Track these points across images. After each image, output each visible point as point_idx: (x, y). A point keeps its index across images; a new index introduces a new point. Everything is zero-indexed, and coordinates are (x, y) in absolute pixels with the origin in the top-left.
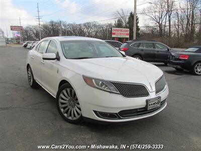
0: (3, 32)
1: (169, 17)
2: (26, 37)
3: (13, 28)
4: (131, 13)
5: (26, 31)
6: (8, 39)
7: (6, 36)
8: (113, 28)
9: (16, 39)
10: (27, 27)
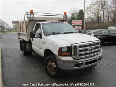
0: (8, 25)
1: (103, 11)
3: (13, 22)
4: (80, 11)
6: (11, 28)
8: (72, 20)
9: (15, 28)
10: (21, 21)
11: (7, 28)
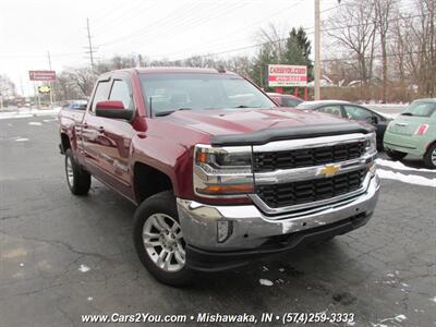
0: (13, 86)
1: (383, 36)
2: (63, 93)
3: (34, 76)
4: (293, 33)
5: (63, 81)
6: (24, 99)
7: (19, 93)
9: (42, 99)
10: (64, 73)
11: (11, 98)
